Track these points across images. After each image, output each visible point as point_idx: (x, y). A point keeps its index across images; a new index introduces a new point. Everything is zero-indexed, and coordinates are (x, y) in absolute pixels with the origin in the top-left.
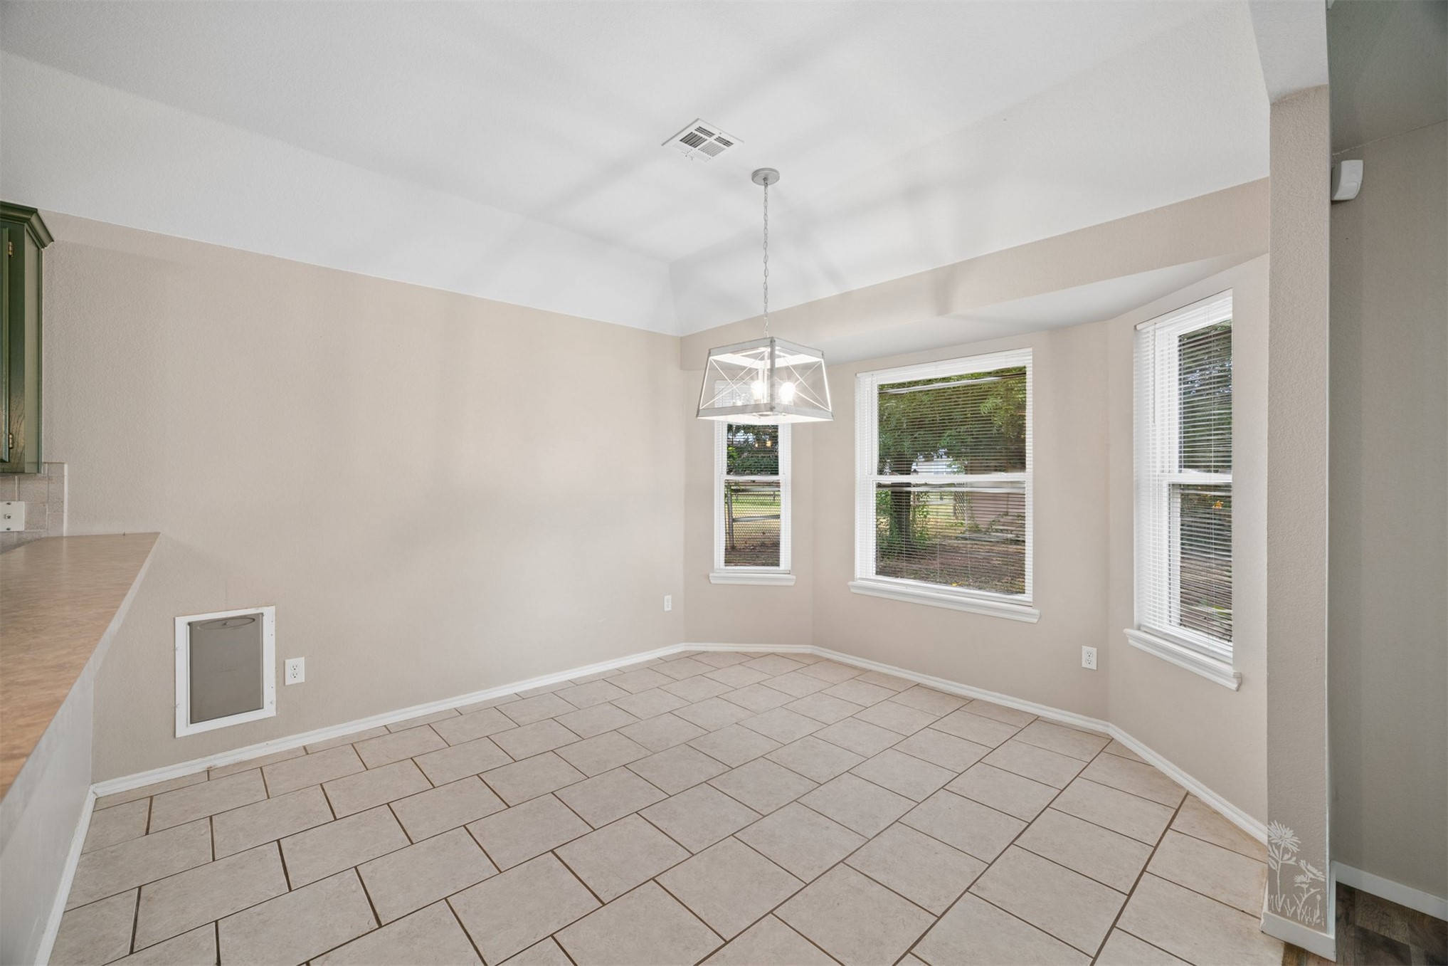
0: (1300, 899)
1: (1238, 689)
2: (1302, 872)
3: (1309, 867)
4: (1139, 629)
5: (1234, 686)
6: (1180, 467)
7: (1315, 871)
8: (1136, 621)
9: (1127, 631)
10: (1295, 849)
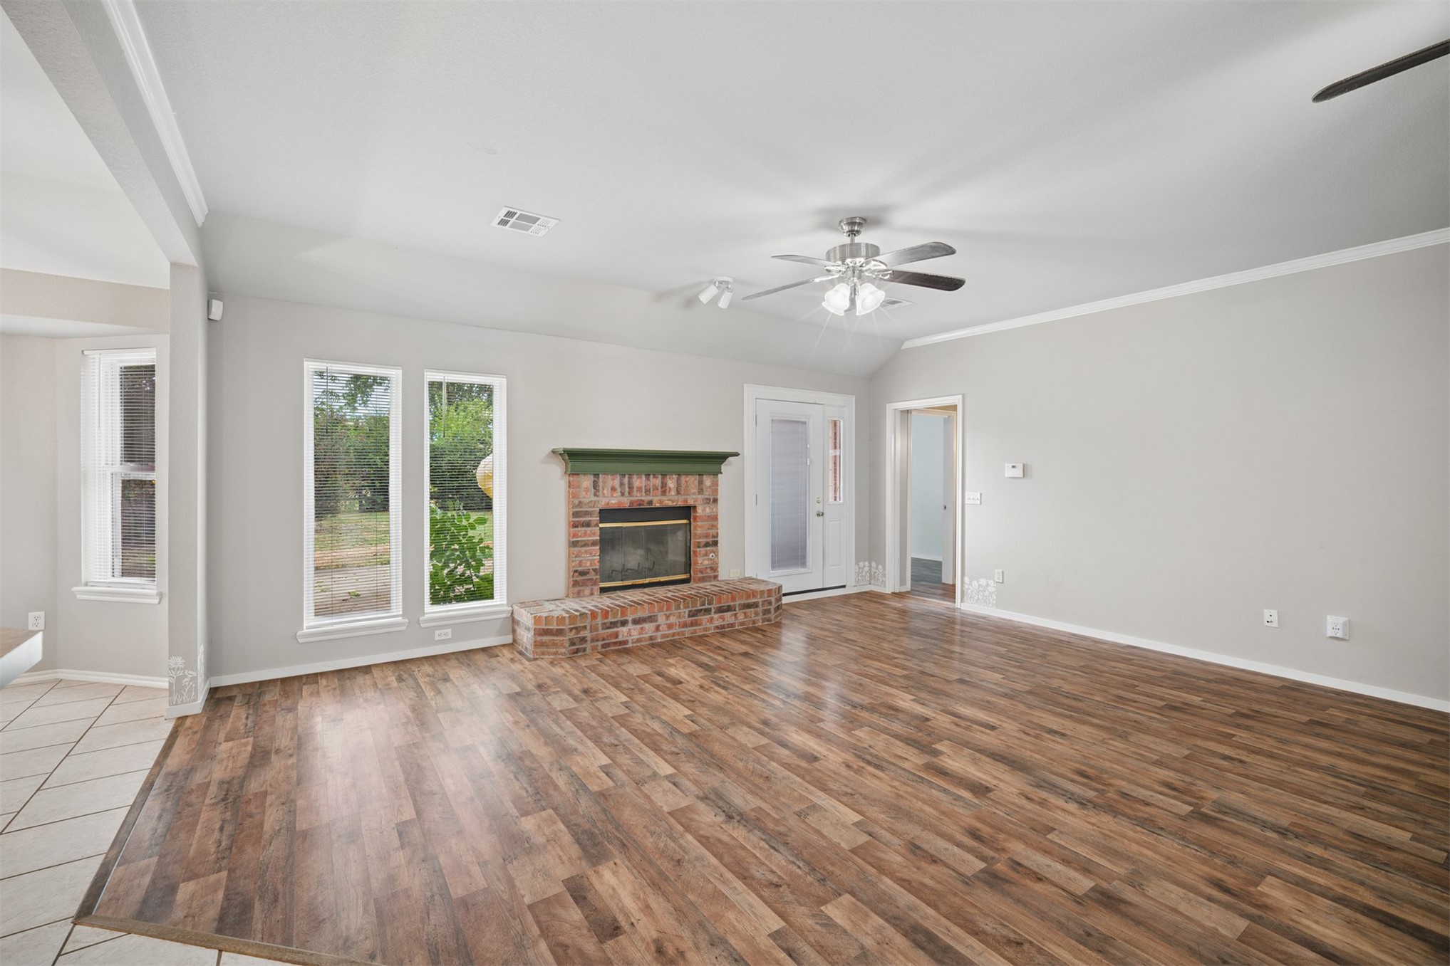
0: (184, 691)
1: (159, 603)
2: (186, 676)
3: (190, 672)
4: (86, 585)
5: (156, 601)
6: (122, 461)
7: (192, 673)
8: (83, 580)
9: (75, 589)
10: (182, 666)
